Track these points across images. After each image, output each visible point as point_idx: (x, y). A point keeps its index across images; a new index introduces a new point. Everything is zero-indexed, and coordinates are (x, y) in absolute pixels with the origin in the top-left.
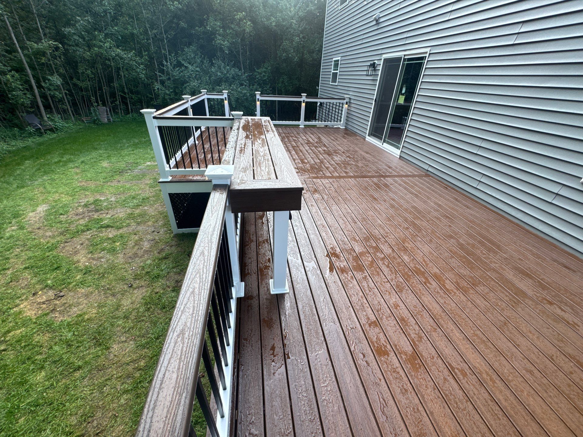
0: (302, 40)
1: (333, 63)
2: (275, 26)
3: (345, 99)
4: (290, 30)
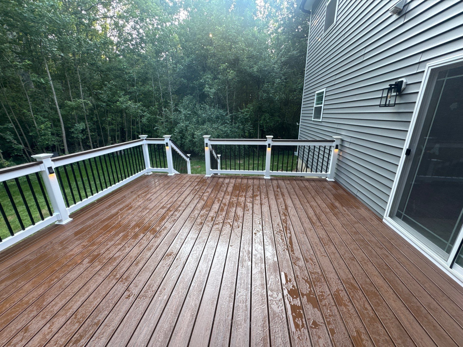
0: (283, 81)
1: (315, 97)
2: (257, 71)
3: (334, 141)
4: (272, 74)
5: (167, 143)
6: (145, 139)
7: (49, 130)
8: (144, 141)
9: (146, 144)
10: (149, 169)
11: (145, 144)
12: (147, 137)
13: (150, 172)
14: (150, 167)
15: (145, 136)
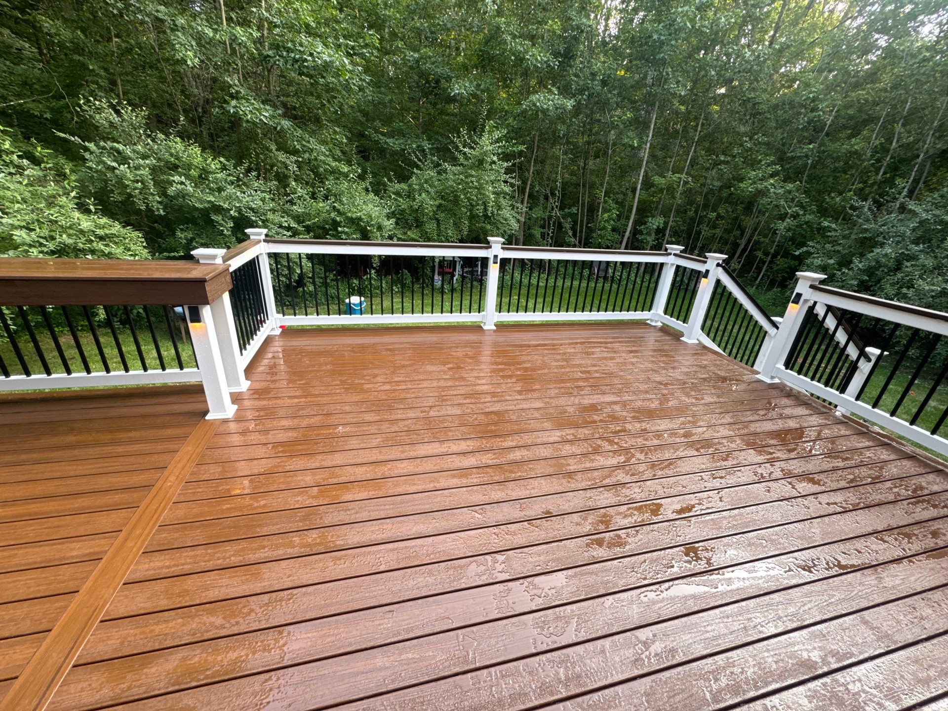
5: (707, 271)
6: (675, 255)
7: (612, 222)
8: (672, 257)
9: (672, 265)
10: (657, 314)
11: (670, 262)
12: (681, 252)
13: (656, 321)
14: (661, 311)
15: (677, 248)
